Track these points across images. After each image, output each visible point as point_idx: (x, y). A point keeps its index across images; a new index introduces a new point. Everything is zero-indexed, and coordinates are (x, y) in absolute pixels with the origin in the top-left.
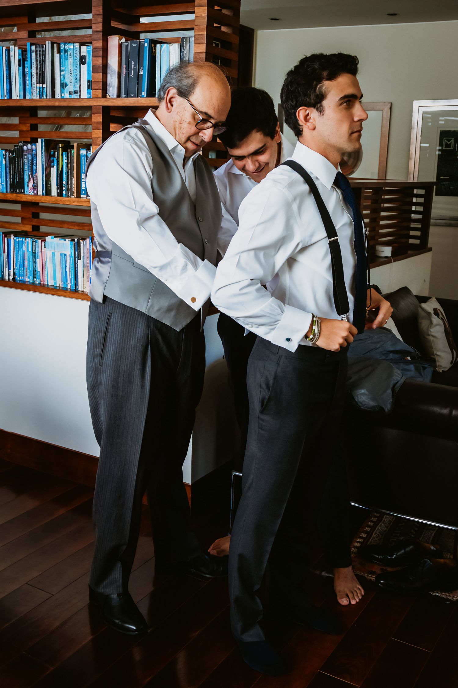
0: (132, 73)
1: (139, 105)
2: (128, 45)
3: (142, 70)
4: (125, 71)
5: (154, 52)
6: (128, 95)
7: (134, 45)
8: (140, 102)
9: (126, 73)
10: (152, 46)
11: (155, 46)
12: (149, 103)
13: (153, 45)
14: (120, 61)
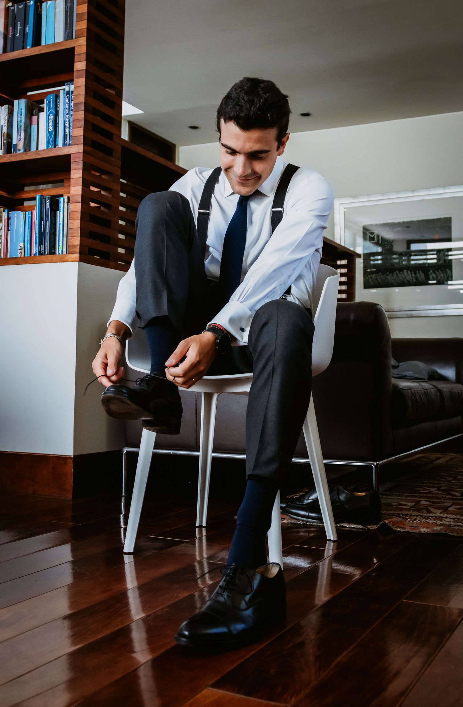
0: (18, 32)
1: (24, 56)
2: (15, 8)
3: (28, 29)
4: (12, 32)
5: (40, 11)
6: (13, 50)
7: (21, 7)
8: (24, 53)
9: (12, 34)
10: (37, 4)
11: (41, 6)
12: (33, 53)
13: (39, 4)
14: (6, 23)
